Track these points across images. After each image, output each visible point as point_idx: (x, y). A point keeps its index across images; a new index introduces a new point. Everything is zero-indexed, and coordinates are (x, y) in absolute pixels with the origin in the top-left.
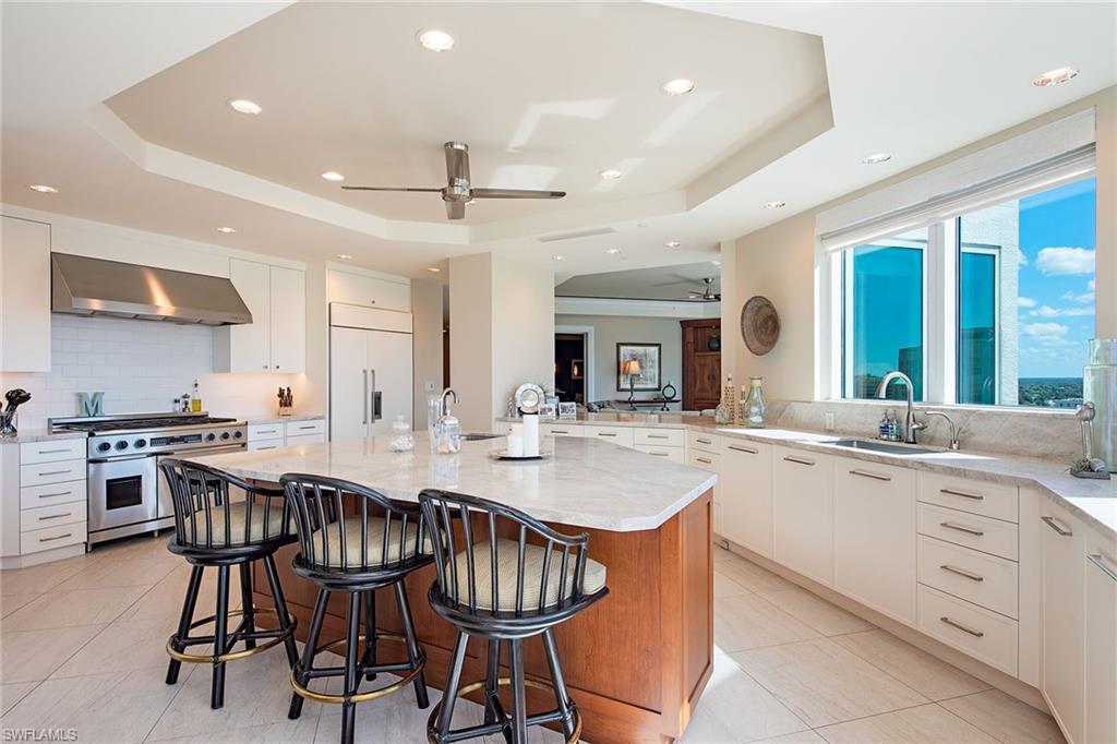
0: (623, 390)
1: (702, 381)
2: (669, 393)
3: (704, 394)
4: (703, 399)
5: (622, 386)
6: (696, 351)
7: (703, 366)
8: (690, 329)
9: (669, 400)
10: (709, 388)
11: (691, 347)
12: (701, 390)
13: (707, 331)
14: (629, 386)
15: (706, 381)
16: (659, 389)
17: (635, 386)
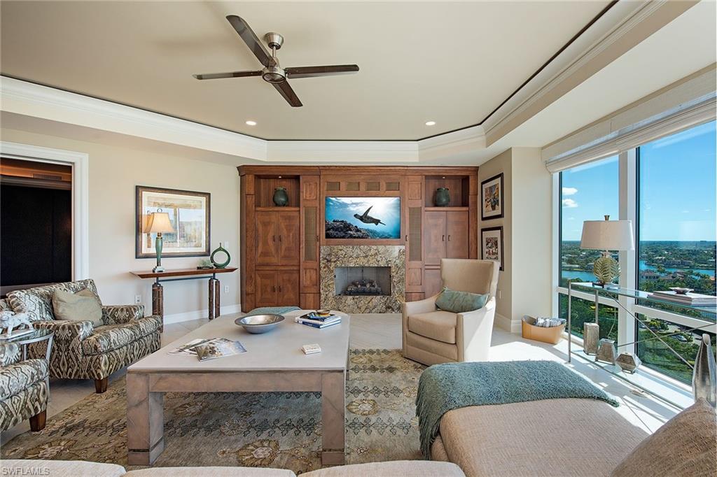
0: (147, 256)
1: (265, 243)
2: (220, 259)
3: (267, 260)
4: (268, 265)
5: (145, 251)
6: (258, 205)
7: (266, 224)
8: (250, 178)
9: (221, 268)
10: (274, 252)
11: (251, 200)
12: (265, 254)
13: (272, 183)
14: (153, 251)
15: (271, 242)
16: (207, 253)
17: (165, 250)
